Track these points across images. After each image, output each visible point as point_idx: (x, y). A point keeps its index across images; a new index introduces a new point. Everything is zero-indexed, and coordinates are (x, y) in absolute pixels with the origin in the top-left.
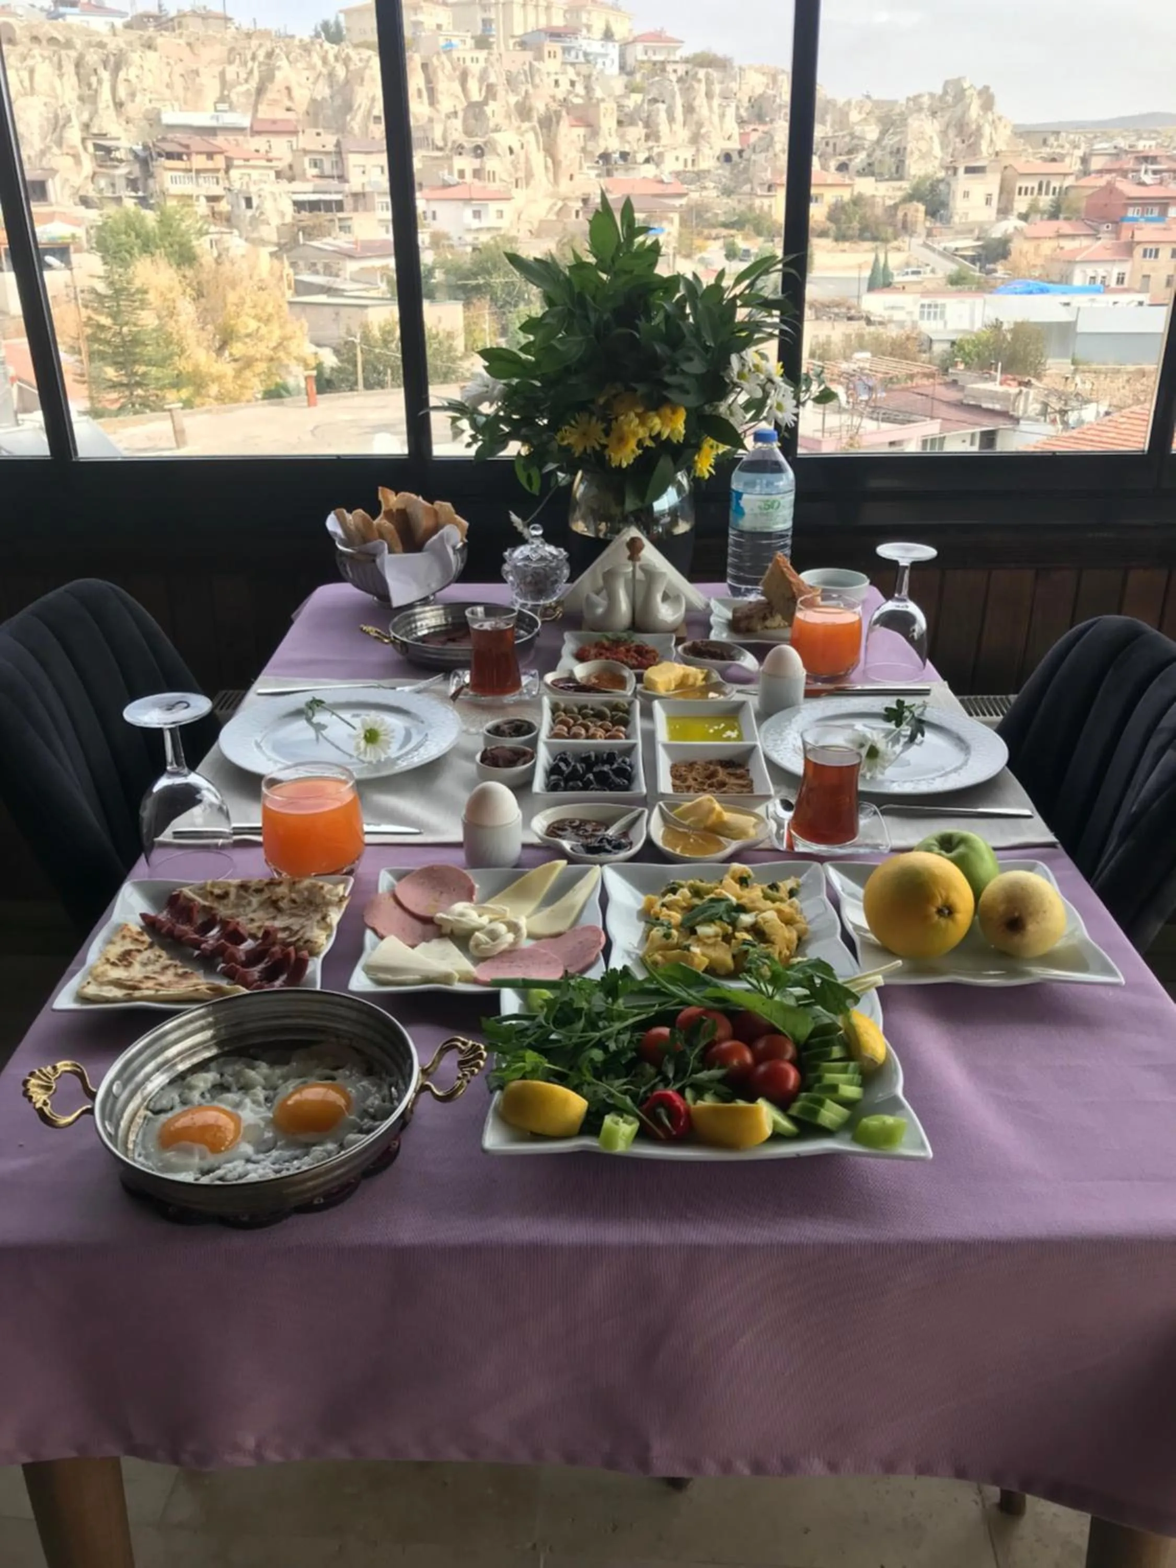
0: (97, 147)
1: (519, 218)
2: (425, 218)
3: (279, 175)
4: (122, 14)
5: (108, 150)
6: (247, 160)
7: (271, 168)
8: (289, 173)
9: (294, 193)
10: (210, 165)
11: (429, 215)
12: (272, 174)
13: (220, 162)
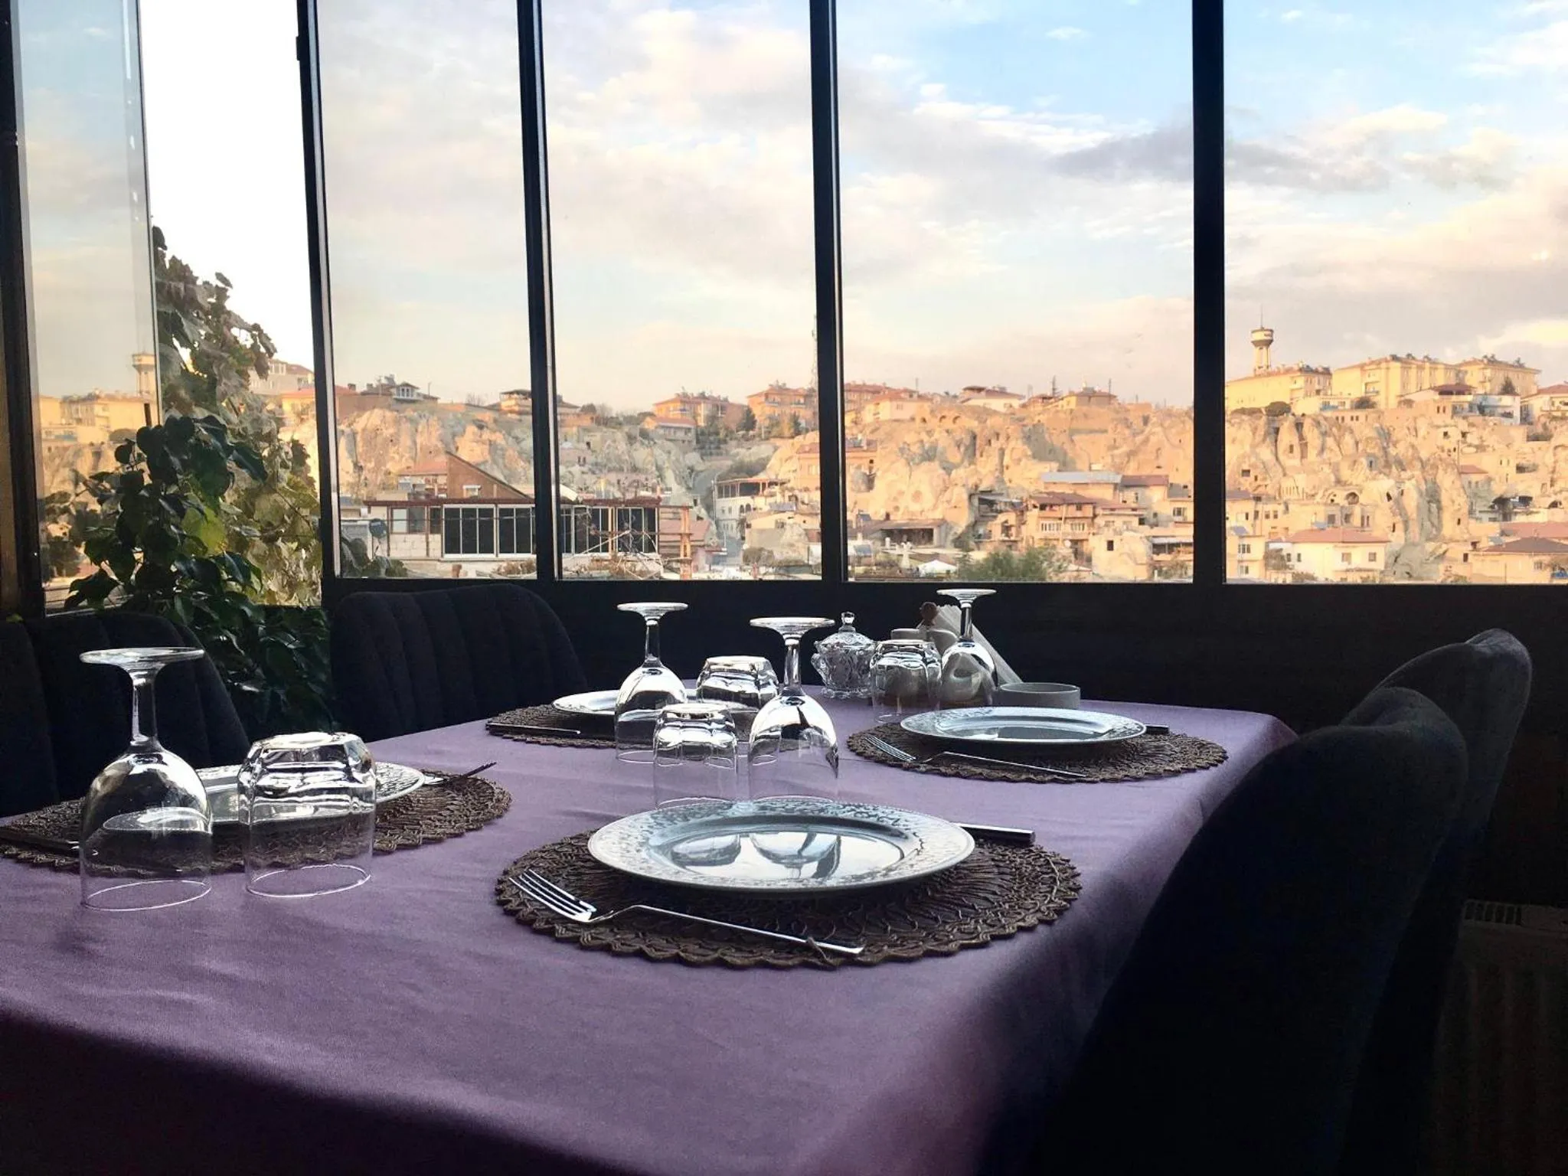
0: (982, 501)
1: (1395, 561)
2: (1289, 560)
3: (1142, 522)
4: (1020, 397)
5: (991, 503)
6: (1112, 510)
7: (1136, 515)
8: (1152, 520)
9: (1154, 537)
10: (1079, 514)
11: (1294, 557)
12: (1136, 520)
13: (1088, 511)
